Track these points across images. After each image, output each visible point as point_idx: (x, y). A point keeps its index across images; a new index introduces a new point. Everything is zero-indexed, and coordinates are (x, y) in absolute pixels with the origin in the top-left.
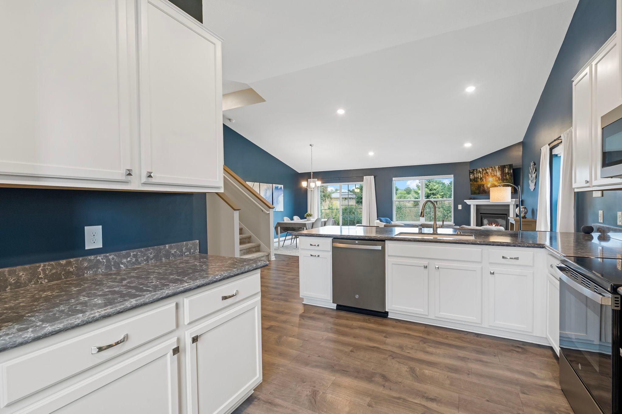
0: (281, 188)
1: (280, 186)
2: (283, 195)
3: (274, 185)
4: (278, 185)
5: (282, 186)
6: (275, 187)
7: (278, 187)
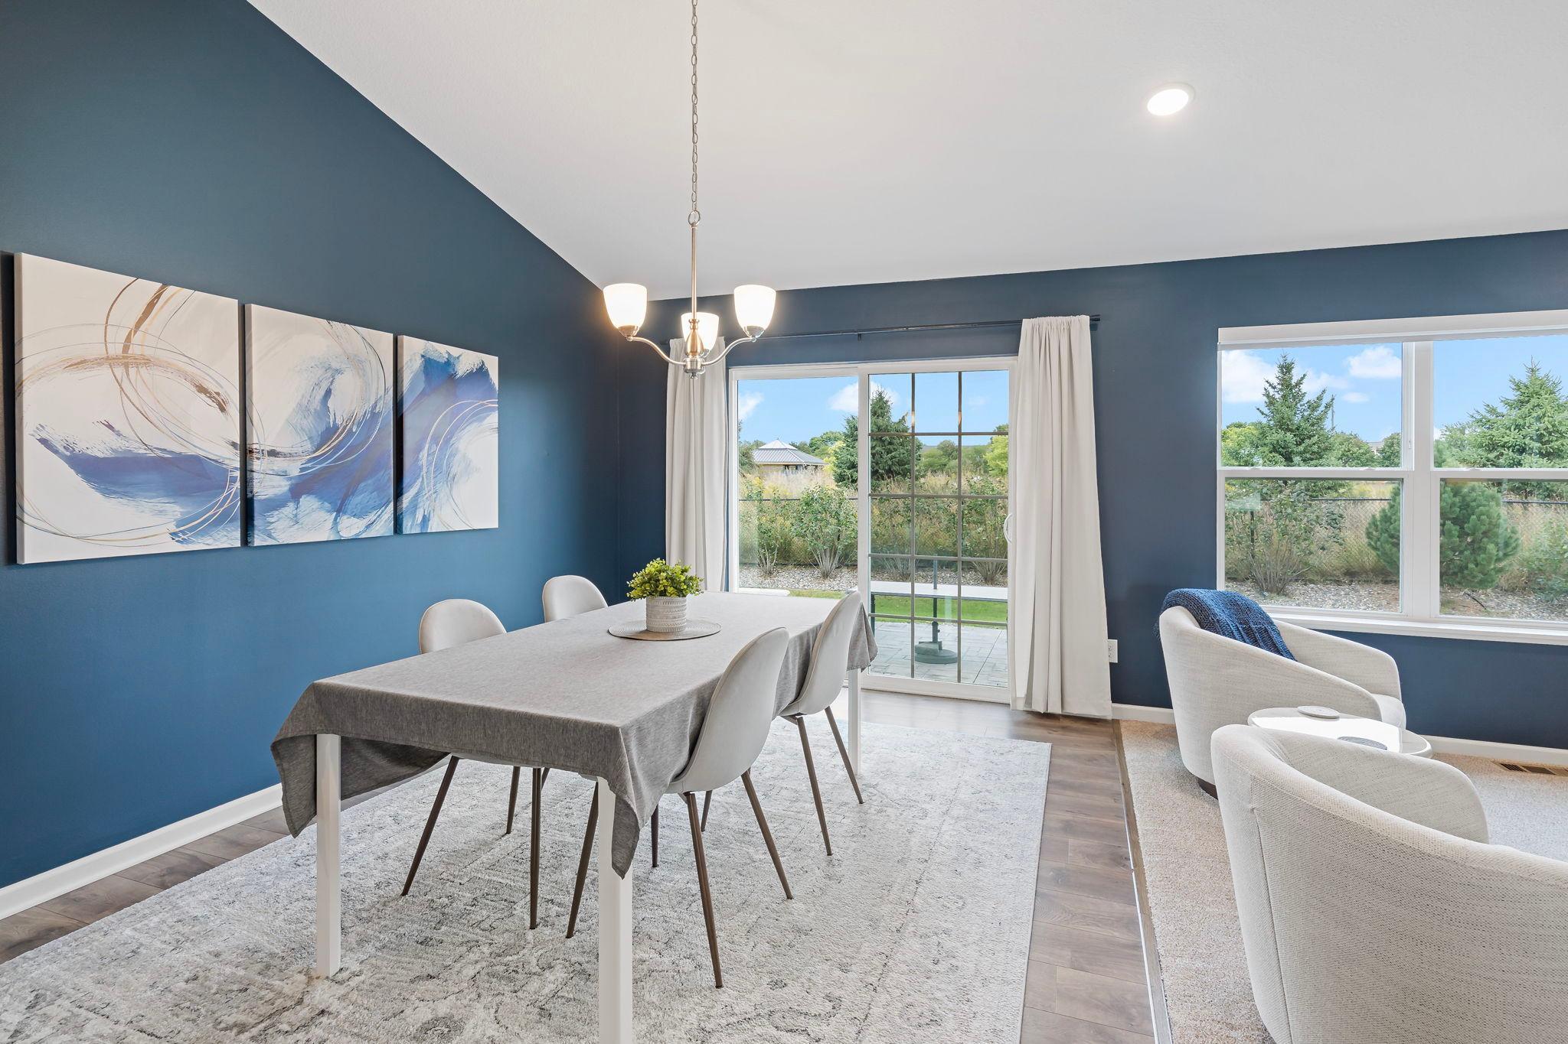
0: (481, 372)
1: (467, 360)
2: (493, 419)
3: (414, 348)
4: (455, 351)
5: (492, 363)
6: (418, 363)
7: (449, 364)
